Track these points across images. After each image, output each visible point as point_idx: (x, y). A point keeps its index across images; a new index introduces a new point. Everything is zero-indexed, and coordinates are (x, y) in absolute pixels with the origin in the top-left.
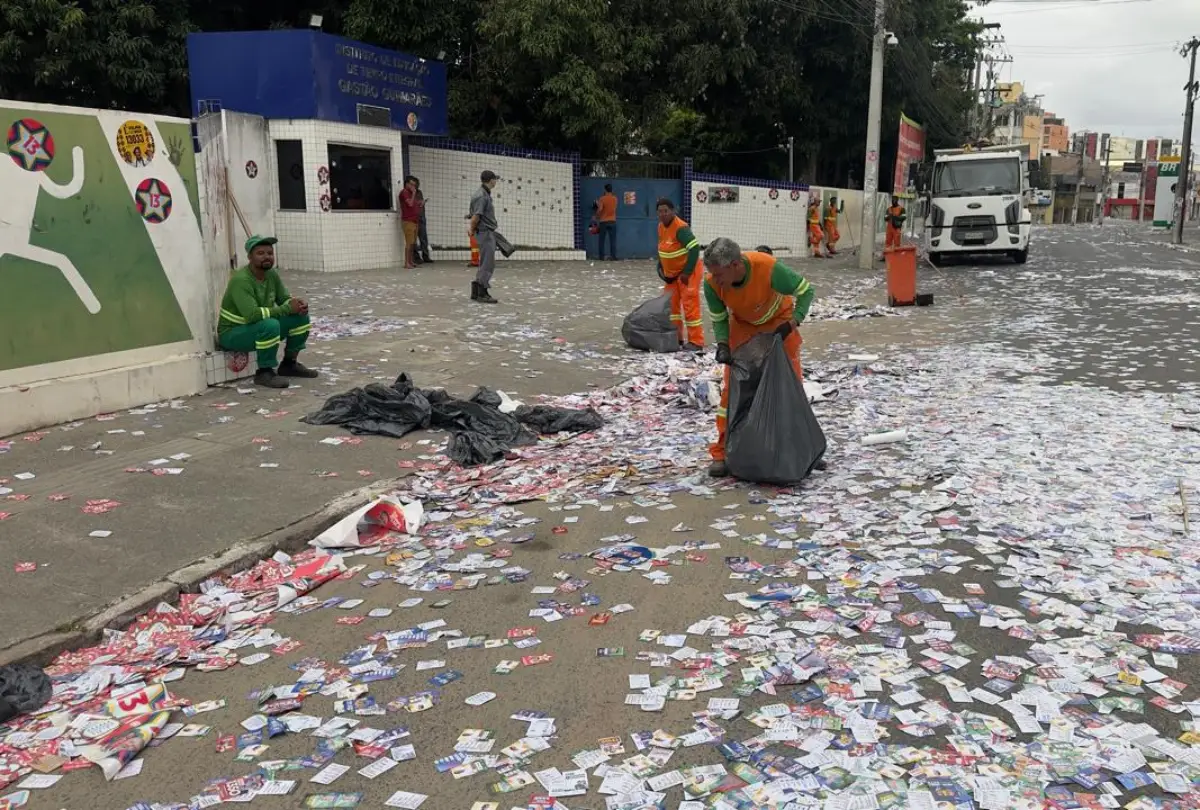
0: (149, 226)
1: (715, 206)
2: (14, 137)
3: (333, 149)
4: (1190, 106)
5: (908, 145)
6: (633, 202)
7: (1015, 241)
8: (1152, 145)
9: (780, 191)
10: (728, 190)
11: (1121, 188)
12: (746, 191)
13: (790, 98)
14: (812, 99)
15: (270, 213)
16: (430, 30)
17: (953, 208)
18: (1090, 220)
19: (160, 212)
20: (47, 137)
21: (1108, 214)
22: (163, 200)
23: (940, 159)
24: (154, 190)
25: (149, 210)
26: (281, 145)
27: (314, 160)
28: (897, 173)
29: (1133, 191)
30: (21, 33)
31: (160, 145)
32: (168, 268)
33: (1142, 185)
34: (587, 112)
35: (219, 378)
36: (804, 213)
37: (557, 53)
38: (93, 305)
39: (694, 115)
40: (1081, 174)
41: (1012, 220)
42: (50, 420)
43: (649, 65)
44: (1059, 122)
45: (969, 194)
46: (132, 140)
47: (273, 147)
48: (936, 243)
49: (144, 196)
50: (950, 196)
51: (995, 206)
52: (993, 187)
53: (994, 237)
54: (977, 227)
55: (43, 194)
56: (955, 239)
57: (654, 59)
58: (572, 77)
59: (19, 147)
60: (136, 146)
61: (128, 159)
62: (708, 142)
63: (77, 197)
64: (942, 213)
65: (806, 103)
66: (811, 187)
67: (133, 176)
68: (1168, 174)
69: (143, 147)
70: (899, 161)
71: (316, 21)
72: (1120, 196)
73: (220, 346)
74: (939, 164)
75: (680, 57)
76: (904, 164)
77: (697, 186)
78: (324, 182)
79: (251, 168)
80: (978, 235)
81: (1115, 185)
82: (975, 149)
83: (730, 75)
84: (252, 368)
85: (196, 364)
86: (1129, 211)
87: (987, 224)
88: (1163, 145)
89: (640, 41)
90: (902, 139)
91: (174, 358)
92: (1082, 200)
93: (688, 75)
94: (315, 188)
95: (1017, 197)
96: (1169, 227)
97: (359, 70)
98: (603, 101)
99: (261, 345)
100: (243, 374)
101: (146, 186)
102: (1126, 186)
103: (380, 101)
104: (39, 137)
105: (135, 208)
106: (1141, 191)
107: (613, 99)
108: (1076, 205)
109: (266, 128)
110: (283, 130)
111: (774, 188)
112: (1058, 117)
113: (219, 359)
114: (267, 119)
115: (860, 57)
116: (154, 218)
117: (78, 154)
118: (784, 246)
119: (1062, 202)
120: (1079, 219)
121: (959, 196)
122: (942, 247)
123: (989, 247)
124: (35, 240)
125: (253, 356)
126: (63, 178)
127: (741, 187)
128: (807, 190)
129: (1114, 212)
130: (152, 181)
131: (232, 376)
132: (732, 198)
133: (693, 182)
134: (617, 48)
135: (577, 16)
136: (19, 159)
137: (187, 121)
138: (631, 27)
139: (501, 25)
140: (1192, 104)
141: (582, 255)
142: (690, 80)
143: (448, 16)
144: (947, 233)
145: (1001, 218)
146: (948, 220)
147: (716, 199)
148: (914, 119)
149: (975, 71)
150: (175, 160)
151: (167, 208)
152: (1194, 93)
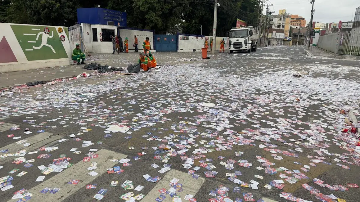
0: (62, 42)
1: (184, 41)
2: (45, 30)
3: (103, 30)
4: (312, 16)
6: (166, 40)
7: (246, 48)
9: (198, 37)
10: (187, 37)
12: (190, 37)
15: (91, 42)
16: (123, 6)
17: (234, 40)
18: (303, 44)
19: (63, 40)
20: (49, 30)
22: (64, 38)
24: (63, 37)
25: (62, 40)
26: (93, 29)
27: (99, 32)
30: (49, 8)
31: (64, 31)
32: (65, 48)
35: (72, 64)
36: (204, 42)
37: (147, 10)
38: (55, 52)
40: (299, 32)
41: (246, 43)
42: (49, 66)
43: (167, 11)
44: (303, 19)
45: (237, 38)
46: (60, 30)
47: (92, 30)
48: (230, 48)
49: (62, 38)
50: (233, 38)
51: (242, 40)
52: (242, 36)
53: (242, 47)
54: (238, 45)
55: (48, 38)
56: (234, 47)
57: (169, 10)
58: (150, 15)
59: (45, 31)
60: (60, 31)
61: (59, 32)
63: (52, 38)
64: (231, 42)
66: (206, 36)
67: (60, 35)
69: (61, 31)
71: (99, 6)
73: (72, 59)
74: (232, 31)
75: (175, 10)
77: (180, 36)
78: (101, 36)
79: (88, 34)
80: (238, 46)
84: (77, 63)
85: (69, 61)
87: (240, 44)
89: (165, 7)
91: (66, 60)
92: (301, 39)
94: (99, 37)
95: (247, 38)
97: (108, 15)
98: (157, 19)
99: (78, 59)
100: (76, 63)
101: (62, 36)
103: (112, 20)
104: (48, 30)
105: (60, 39)
107: (160, 19)
109: (91, 26)
110: (93, 26)
111: (197, 37)
112: (303, 18)
113: (72, 61)
114: (91, 24)
116: (63, 41)
117: (53, 32)
118: (198, 49)
119: (295, 40)
121: (234, 38)
122: (231, 49)
123: (241, 49)
124: (48, 43)
125: (77, 61)
126: (51, 35)
127: (190, 36)
128: (205, 37)
130: (62, 35)
131: (74, 63)
132: (188, 39)
133: (179, 35)
134: (160, 9)
135: (151, 3)
136: (45, 33)
137: (67, 27)
138: (164, 4)
139: (137, 4)
140: (313, 15)
141: (155, 51)
143: (127, 3)
144: (232, 46)
145: (243, 43)
146: (232, 43)
147: (184, 39)
148: (243, 20)
150: (66, 33)
151: (65, 39)
152: (314, 12)
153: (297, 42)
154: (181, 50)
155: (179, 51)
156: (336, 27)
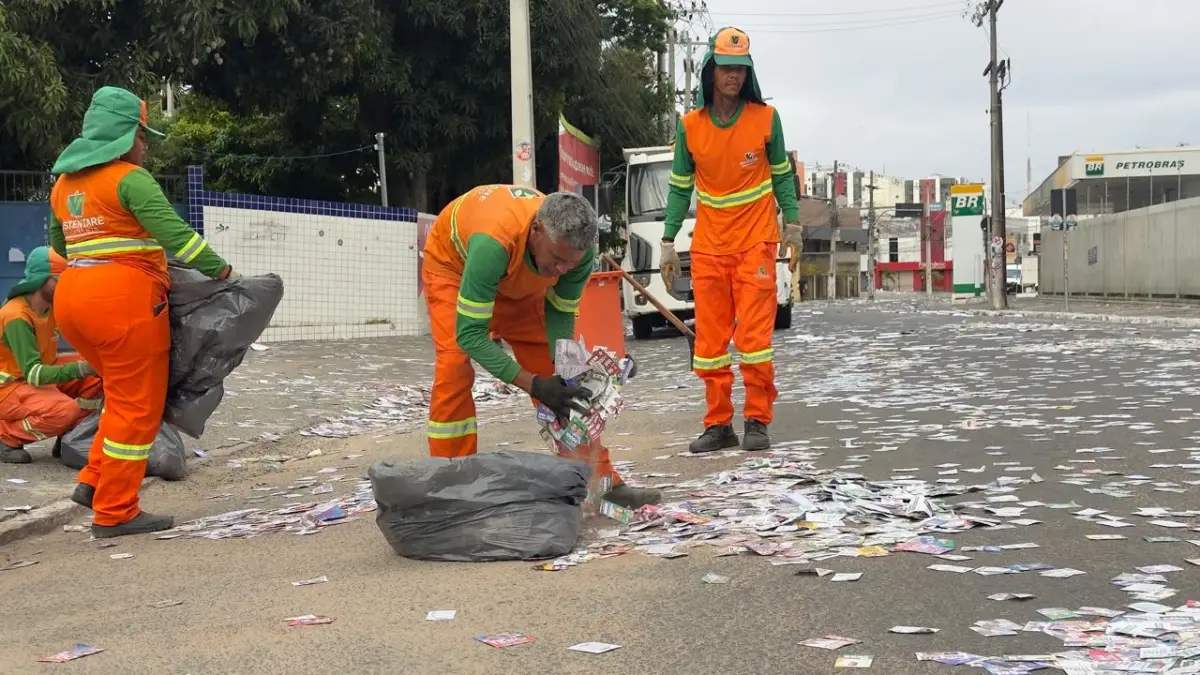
4: (997, 98)
5: (574, 167)
8: (927, 185)
11: (894, 246)
13: (375, 78)
14: (411, 80)
18: (855, 294)
21: (879, 285)
23: (634, 160)
29: (910, 249)
33: (924, 239)
36: (412, 259)
39: (209, 128)
40: (835, 222)
48: (643, 299)
62: (236, 170)
65: (402, 86)
66: (421, 215)
68: (966, 212)
72: (894, 258)
74: (636, 168)
77: (215, 212)
81: (884, 243)
83: (263, 26)
86: (908, 280)
88: (943, 186)
90: (564, 156)
92: (840, 265)
93: (186, 18)
96: (978, 292)
102: (900, 241)
106: (923, 250)
108: (833, 270)
115: (487, 12)
118: (381, 317)
119: (811, 268)
120: (839, 294)
128: (413, 220)
129: (886, 282)
133: (206, 209)
140: (1000, 94)
142: (189, 27)
148: (578, 128)
149: (666, 56)
152: (1002, 77)
153: (832, 281)
156: (1100, 172)
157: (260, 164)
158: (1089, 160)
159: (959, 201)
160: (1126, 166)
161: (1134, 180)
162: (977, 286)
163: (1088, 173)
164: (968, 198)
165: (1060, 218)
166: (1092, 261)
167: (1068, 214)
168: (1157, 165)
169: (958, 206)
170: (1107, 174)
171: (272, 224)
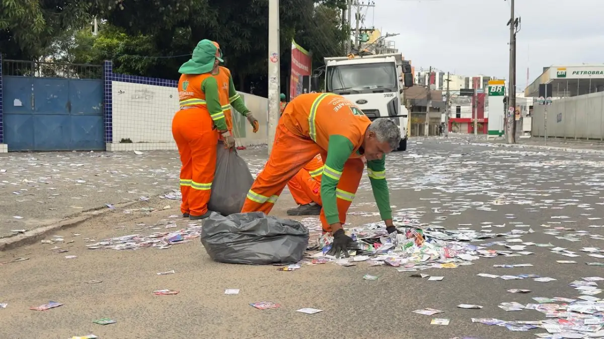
1: (135, 103)
4: (514, 37)
5: (299, 66)
8: (476, 80)
11: (458, 110)
13: (200, 19)
14: (218, 20)
21: (450, 130)
23: (330, 64)
28: (292, 87)
29: (467, 112)
33: (474, 107)
34: (6, 12)
39: (115, 41)
40: (429, 97)
41: (393, 114)
45: (356, 92)
51: (378, 102)
52: (376, 87)
62: (128, 63)
65: (214, 23)
68: (496, 94)
70: (292, 77)
72: (458, 116)
74: (330, 68)
76: (297, 80)
77: (117, 86)
81: (453, 108)
82: (358, 57)
86: (465, 127)
88: (484, 81)
90: (294, 61)
92: (431, 118)
95: (396, 94)
96: (500, 135)
102: (461, 107)
106: (473, 112)
108: (427, 121)
119: (416, 120)
121: (348, 94)
129: (454, 128)
133: (113, 82)
140: (515, 35)
145: (384, 112)
148: (302, 46)
149: (347, 11)
152: (517, 26)
153: (427, 127)
154: (123, 141)
155: (115, 146)
156: (565, 76)
157: (140, 60)
158: (558, 69)
159: (492, 89)
160: (577, 73)
161: (581, 80)
162: (500, 131)
163: (558, 76)
164: (497, 87)
165: (543, 98)
166: (559, 121)
167: (547, 97)
168: (593, 73)
169: (492, 91)
170: (568, 77)
171: (146, 91)
